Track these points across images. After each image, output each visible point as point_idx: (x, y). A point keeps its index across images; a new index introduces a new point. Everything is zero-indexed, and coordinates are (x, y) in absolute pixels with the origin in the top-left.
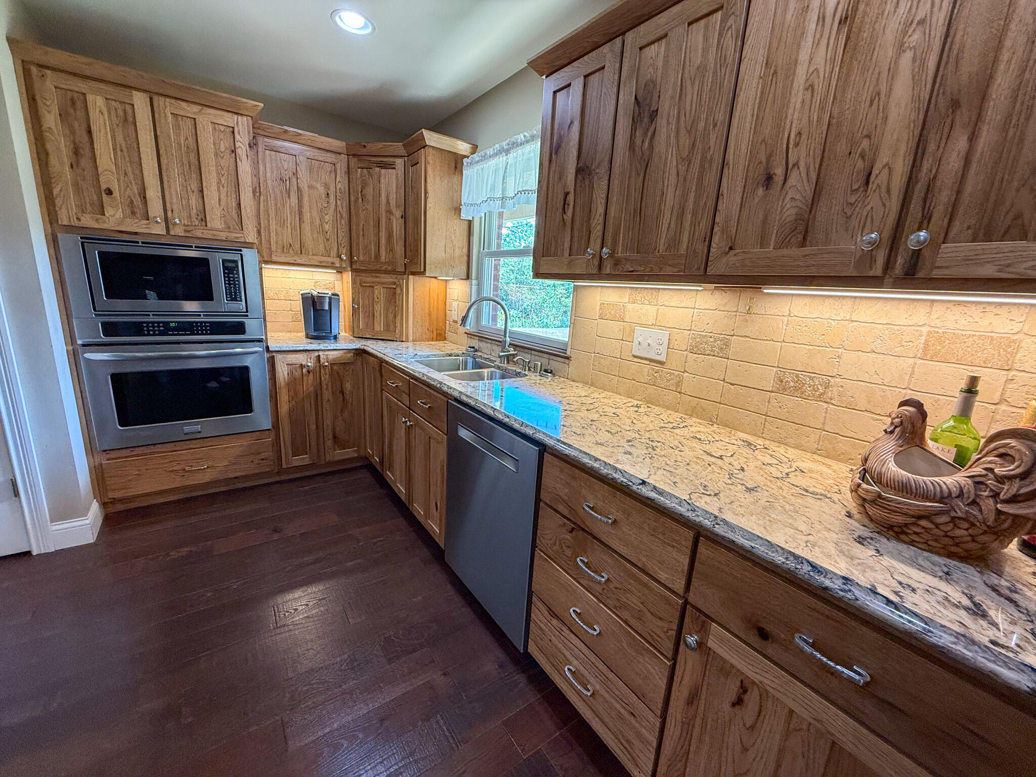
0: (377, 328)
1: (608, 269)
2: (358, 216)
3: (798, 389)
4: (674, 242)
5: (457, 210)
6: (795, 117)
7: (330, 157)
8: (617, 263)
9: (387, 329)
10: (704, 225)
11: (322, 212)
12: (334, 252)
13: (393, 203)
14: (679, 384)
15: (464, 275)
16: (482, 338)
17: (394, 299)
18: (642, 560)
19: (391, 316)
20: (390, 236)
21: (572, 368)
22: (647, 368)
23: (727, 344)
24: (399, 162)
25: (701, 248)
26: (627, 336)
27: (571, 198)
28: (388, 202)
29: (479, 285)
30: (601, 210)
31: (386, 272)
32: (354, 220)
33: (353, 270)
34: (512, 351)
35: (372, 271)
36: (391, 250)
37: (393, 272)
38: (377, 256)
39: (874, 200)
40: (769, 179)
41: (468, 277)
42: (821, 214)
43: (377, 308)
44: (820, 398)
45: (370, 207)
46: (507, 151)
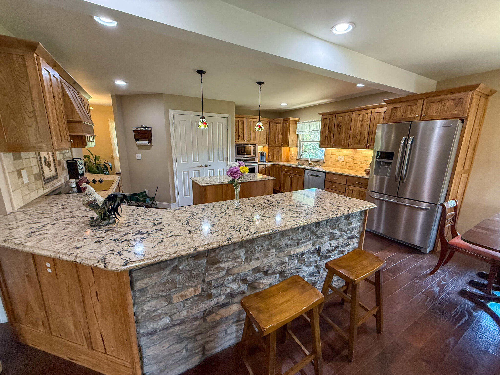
0: (274, 159)
1: (334, 147)
2: (271, 134)
3: (363, 163)
4: (344, 144)
5: (295, 132)
6: (357, 131)
7: (266, 122)
8: (335, 146)
9: (277, 159)
10: (348, 142)
11: (264, 134)
12: (266, 143)
13: (279, 131)
14: (346, 165)
15: (296, 146)
16: (301, 160)
17: (279, 152)
18: (341, 182)
19: (278, 156)
20: (278, 138)
21: (325, 164)
22: (340, 162)
23: (353, 157)
24: (281, 122)
25: (347, 144)
26: (337, 157)
27: (327, 136)
28: (278, 131)
29: (300, 148)
30: (333, 138)
31: (277, 146)
32: (270, 135)
33: (269, 146)
34: (311, 162)
35: (274, 146)
36: (278, 141)
37: (279, 146)
38: (275, 143)
39: (365, 141)
40: (355, 137)
41: (297, 146)
42: (360, 142)
43: (275, 155)
44: (366, 164)
45: (274, 132)
46: (310, 122)
